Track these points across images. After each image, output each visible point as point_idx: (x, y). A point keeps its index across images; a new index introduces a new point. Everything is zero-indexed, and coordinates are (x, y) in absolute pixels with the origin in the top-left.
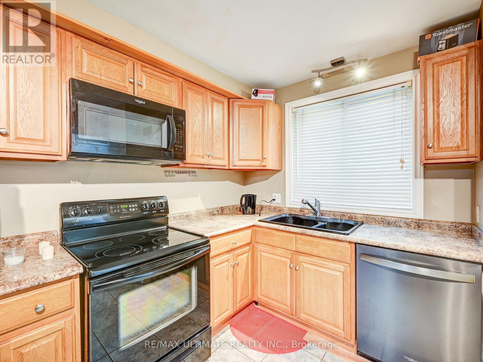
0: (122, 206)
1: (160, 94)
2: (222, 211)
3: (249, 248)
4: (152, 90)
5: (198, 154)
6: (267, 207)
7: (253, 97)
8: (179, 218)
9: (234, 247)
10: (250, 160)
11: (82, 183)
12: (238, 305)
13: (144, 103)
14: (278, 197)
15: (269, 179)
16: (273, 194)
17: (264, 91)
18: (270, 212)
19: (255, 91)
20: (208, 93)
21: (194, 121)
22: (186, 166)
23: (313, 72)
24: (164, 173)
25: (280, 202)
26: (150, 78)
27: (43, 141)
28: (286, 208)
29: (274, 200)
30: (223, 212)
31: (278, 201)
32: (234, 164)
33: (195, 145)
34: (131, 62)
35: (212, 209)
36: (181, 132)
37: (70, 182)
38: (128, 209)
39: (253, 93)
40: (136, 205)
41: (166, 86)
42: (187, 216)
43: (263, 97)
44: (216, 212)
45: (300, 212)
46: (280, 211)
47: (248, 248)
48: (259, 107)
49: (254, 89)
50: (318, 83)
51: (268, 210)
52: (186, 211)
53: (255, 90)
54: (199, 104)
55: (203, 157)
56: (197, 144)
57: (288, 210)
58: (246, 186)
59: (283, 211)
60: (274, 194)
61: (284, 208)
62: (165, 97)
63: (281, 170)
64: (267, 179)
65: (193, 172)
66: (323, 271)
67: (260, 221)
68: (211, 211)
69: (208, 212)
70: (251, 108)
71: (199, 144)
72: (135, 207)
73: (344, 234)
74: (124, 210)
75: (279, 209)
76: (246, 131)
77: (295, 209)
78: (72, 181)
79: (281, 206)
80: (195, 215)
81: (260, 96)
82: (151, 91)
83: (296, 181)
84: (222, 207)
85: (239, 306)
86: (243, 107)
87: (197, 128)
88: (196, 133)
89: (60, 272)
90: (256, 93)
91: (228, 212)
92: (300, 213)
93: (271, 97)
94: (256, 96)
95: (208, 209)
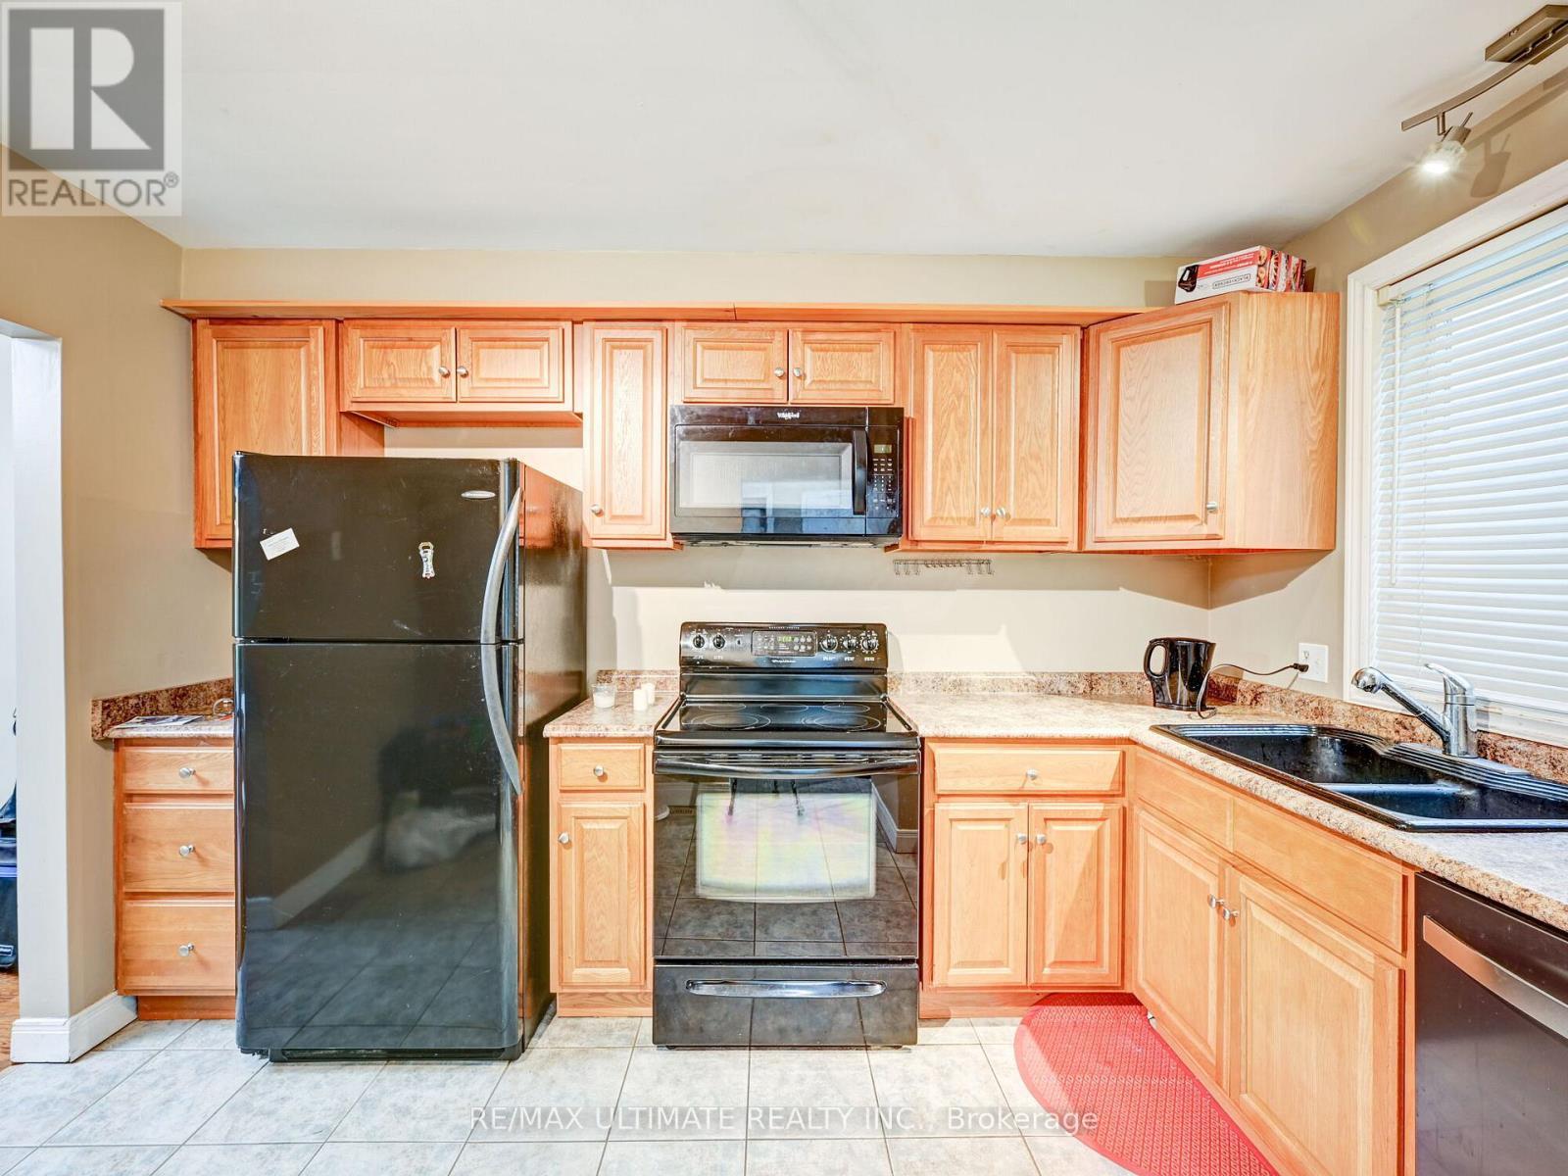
0: (780, 639)
1: (848, 382)
2: (1091, 687)
3: (1102, 808)
4: (829, 379)
5: (954, 515)
6: (1277, 694)
7: (1181, 295)
8: (931, 687)
9: (1030, 786)
10: (1156, 519)
11: (724, 587)
12: (1047, 971)
13: (797, 415)
14: (1316, 655)
15: (1289, 585)
16: (1301, 644)
17: (1218, 262)
18: (1283, 713)
19: (1188, 272)
20: (995, 336)
21: (944, 427)
22: (919, 548)
23: (1406, 125)
24: (892, 566)
25: (1326, 681)
26: (822, 354)
27: (642, 517)
28: (1341, 707)
29: (1303, 668)
30: (1094, 691)
31: (1319, 672)
32: (1099, 535)
33: (944, 490)
34: (781, 334)
35: (1050, 674)
36: (890, 465)
37: (703, 586)
38: (791, 645)
39: (1181, 281)
40: (809, 640)
41: (861, 360)
42: (958, 685)
43: (1217, 285)
44: (1063, 687)
45: (1398, 727)
46: (1319, 712)
47: (1099, 808)
48: (1196, 326)
49: (1184, 267)
50: (1437, 168)
51: (1278, 705)
52: (957, 671)
53: (1188, 268)
54: (962, 375)
55: (972, 522)
56: (951, 486)
57: (1348, 714)
58: (1213, 611)
59: (1330, 716)
60: (1303, 646)
61: (1334, 705)
62: (861, 386)
63: (1331, 551)
64: (1282, 585)
65: (980, 562)
66: (1309, 953)
67: (1155, 728)
68: (1046, 679)
69: (1033, 681)
70: (1160, 338)
71: (958, 488)
72: (806, 644)
73: (1393, 824)
74: (782, 646)
75: (1315, 704)
76: (1142, 422)
77: (1376, 714)
78: (708, 583)
79: (1329, 694)
80: (985, 685)
81: (1206, 287)
82: (824, 382)
83: (1391, 597)
84: (1092, 674)
85: (1051, 976)
86: (1134, 343)
87: (952, 443)
88: (947, 458)
89: (625, 727)
90: (1190, 282)
91: (1119, 691)
92: (1397, 732)
93: (1247, 277)
94: (1192, 289)
95: (1034, 674)
